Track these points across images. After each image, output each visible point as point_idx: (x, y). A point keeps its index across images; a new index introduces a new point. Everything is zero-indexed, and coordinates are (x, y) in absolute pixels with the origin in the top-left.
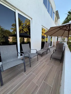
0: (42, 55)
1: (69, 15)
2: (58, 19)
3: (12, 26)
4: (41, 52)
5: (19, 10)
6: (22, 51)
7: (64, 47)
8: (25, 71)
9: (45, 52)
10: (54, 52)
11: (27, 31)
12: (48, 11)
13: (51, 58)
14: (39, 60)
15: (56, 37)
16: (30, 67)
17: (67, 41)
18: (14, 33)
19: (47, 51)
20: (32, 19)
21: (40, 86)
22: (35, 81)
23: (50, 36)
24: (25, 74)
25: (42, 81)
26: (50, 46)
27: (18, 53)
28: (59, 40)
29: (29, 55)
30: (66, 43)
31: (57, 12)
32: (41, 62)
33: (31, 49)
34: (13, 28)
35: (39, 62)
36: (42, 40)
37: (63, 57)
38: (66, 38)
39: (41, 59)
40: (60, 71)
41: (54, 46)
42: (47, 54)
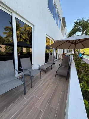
0: (46, 71)
1: (75, 26)
2: (64, 27)
3: (5, 29)
4: (45, 67)
5: (17, 14)
6: (21, 68)
7: (70, 60)
8: (25, 94)
9: (50, 67)
10: (59, 68)
11: (26, 38)
12: (54, 17)
13: (56, 74)
14: (43, 78)
15: (62, 50)
16: (32, 87)
17: (74, 53)
18: (8, 39)
19: (52, 66)
20: (34, 26)
21: (43, 111)
22: (38, 105)
23: (56, 48)
24: (25, 98)
25: (46, 104)
26: (55, 59)
27: (15, 70)
28: (65, 52)
29: (30, 73)
30: (73, 56)
31: (64, 19)
32: (45, 80)
33: (32, 64)
34: (7, 32)
35: (43, 81)
36: (46, 51)
37: (69, 73)
38: (73, 50)
39: (45, 76)
40: (65, 90)
41: (59, 59)
42: (52, 70)
